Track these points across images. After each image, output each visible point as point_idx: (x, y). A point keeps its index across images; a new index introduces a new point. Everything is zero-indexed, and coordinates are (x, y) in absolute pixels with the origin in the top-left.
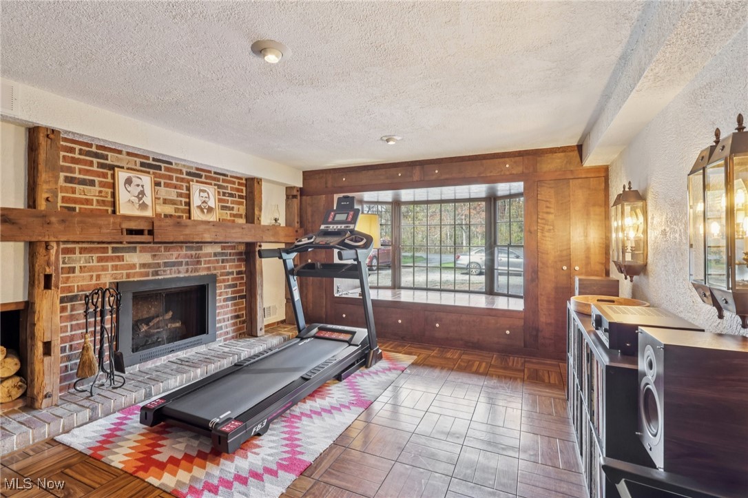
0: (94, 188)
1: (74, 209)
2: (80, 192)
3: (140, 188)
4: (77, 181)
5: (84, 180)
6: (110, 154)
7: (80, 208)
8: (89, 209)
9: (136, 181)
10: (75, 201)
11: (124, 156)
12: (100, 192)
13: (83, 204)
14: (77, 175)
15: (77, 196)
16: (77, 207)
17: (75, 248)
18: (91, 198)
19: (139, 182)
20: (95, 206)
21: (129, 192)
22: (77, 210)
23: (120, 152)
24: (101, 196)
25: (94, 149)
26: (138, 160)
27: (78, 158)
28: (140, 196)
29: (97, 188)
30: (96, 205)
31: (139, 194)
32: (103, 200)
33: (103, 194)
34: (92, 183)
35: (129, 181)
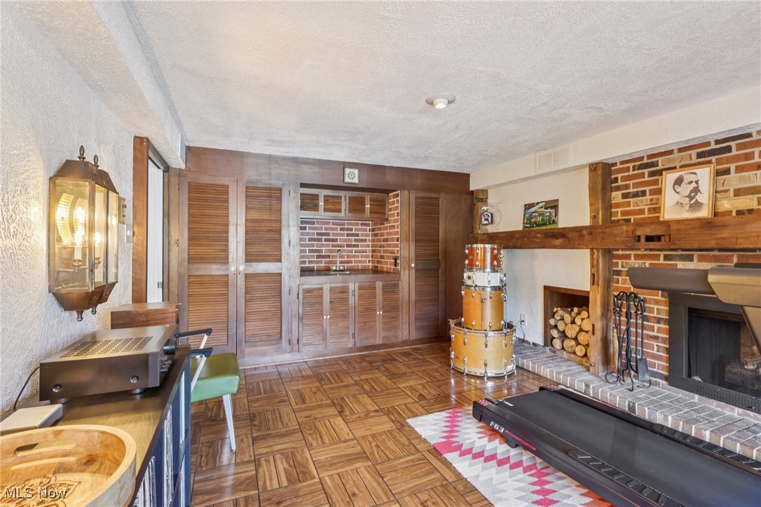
0: (645, 198)
1: (629, 220)
2: (635, 204)
3: (694, 185)
4: (631, 195)
5: (637, 192)
6: (660, 159)
7: (634, 219)
8: (641, 218)
9: (688, 178)
10: (630, 213)
11: (676, 155)
12: (651, 200)
13: (637, 215)
14: (631, 190)
15: (632, 208)
16: (632, 218)
17: (630, 255)
18: (643, 207)
19: (693, 178)
20: (646, 215)
21: (678, 193)
22: (632, 221)
23: (671, 152)
24: (652, 204)
25: (645, 161)
26: (694, 153)
27: (633, 174)
28: (692, 194)
29: (648, 197)
30: (648, 214)
31: (691, 192)
32: (653, 208)
33: (654, 202)
34: (644, 193)
35: (679, 181)
